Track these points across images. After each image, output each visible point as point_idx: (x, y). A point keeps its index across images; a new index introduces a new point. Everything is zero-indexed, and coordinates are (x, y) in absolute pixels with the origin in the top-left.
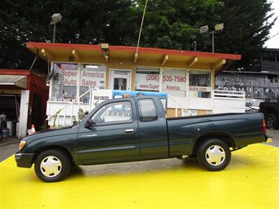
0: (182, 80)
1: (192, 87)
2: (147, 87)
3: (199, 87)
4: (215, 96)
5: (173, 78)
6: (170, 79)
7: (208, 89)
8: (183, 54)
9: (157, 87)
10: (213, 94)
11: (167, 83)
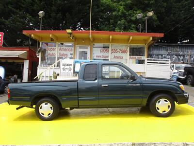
0: (125, 52)
1: (132, 56)
2: (100, 57)
3: (136, 57)
4: (148, 62)
5: (118, 50)
6: (116, 51)
7: (143, 58)
8: (122, 34)
9: (108, 57)
10: (146, 61)
11: (114, 54)
